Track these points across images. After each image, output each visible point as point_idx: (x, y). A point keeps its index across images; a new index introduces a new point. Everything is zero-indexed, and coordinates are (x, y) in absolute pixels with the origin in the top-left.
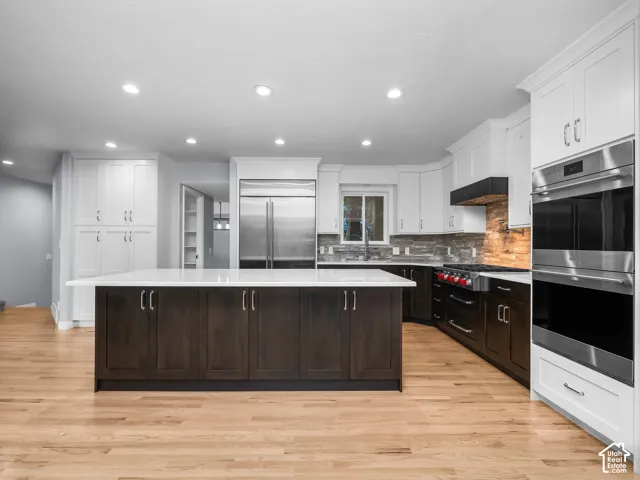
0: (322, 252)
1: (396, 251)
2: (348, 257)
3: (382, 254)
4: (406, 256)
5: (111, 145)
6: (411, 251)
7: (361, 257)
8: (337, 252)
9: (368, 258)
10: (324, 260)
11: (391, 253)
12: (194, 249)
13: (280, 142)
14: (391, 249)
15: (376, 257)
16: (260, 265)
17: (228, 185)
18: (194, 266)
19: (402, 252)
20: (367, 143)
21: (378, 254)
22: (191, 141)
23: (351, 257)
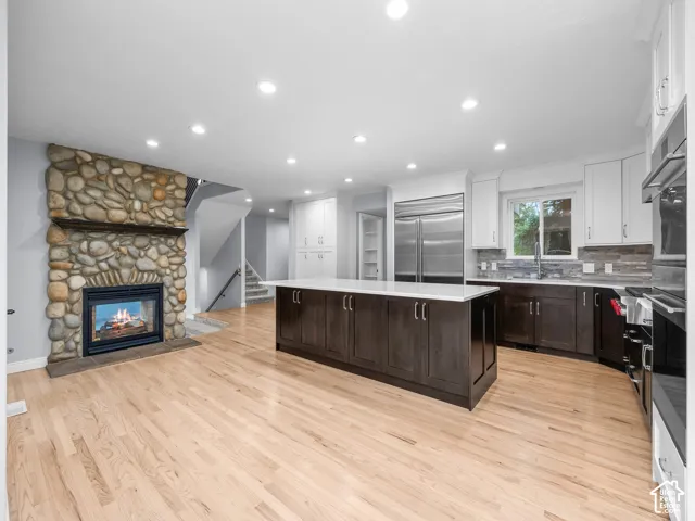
0: (484, 268)
1: (589, 268)
2: (517, 274)
3: (564, 272)
4: (608, 275)
5: (308, 192)
6: (615, 268)
7: (533, 275)
8: (501, 268)
9: (542, 276)
10: (485, 277)
11: (581, 271)
12: (375, 264)
13: (412, 166)
14: (581, 266)
15: (556, 275)
16: (411, 279)
17: (386, 210)
18: (376, 279)
19: (600, 270)
20: (500, 147)
21: (560, 271)
22: (349, 180)
23: (520, 274)
